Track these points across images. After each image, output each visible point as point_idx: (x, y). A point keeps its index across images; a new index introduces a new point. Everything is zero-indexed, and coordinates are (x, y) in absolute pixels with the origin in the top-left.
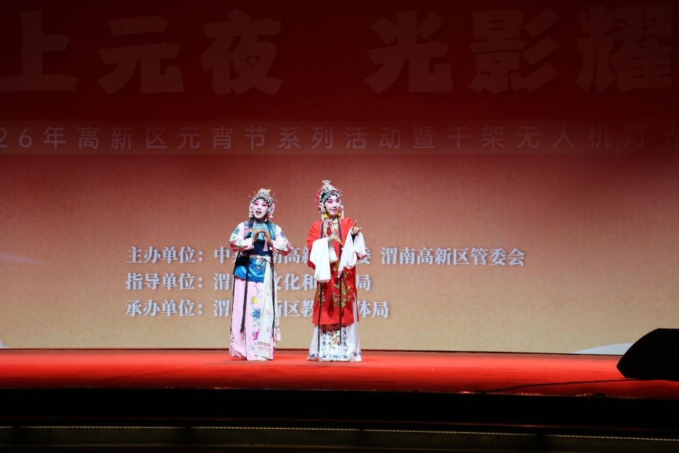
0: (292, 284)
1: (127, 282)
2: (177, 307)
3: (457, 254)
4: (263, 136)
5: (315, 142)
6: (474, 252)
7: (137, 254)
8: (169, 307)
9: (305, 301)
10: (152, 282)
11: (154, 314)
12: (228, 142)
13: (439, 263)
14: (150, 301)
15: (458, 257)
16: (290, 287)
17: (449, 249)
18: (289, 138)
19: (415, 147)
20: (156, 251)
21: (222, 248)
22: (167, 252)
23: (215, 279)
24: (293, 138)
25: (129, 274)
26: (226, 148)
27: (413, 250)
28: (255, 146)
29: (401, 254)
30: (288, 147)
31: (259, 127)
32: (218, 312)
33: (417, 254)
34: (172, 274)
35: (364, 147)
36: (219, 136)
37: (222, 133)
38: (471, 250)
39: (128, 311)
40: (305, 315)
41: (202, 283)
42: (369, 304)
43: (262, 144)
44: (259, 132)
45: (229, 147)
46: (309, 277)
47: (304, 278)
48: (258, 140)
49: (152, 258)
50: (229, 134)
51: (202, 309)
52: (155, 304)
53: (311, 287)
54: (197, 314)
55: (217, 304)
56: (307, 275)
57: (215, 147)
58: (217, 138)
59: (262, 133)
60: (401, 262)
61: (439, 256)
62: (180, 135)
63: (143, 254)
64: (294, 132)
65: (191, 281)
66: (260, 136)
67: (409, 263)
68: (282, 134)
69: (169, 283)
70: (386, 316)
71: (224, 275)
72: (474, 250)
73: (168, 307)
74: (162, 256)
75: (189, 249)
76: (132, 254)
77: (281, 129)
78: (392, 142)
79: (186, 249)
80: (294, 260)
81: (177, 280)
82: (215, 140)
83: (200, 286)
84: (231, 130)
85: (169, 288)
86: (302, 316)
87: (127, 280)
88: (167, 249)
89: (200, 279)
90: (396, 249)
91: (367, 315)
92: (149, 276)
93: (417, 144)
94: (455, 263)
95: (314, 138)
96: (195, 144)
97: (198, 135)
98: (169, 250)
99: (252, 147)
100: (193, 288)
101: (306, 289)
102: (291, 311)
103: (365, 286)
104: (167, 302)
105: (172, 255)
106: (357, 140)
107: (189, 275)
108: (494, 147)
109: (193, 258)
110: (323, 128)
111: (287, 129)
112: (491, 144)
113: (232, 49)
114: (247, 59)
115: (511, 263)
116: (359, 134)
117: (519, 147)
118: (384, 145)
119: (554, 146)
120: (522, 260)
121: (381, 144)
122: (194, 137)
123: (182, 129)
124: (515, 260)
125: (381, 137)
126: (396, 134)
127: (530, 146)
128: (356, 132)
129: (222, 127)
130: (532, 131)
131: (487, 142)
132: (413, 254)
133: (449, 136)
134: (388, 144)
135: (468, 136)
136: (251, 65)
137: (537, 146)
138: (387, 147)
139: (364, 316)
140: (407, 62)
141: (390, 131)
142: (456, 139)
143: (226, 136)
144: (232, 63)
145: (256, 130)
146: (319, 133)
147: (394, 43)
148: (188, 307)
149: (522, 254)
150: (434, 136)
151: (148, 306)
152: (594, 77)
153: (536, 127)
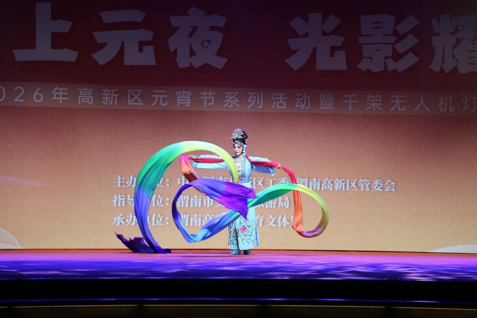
1: (114, 201)
3: (350, 183)
4: (213, 98)
5: (250, 103)
6: (361, 182)
7: (121, 180)
11: (133, 224)
12: (188, 101)
13: (337, 189)
14: (131, 215)
15: (350, 185)
17: (344, 180)
18: (232, 100)
19: (320, 108)
24: (235, 100)
25: (116, 195)
26: (186, 106)
27: (319, 180)
28: (207, 104)
29: (311, 183)
30: (231, 106)
31: (210, 91)
33: (321, 183)
37: (184, 95)
38: (359, 180)
39: (115, 222)
41: (168, 202)
42: (288, 218)
43: (212, 103)
44: (210, 95)
45: (189, 105)
48: (209, 101)
49: (133, 184)
50: (188, 96)
51: (168, 221)
54: (165, 224)
57: (178, 105)
58: (180, 98)
59: (212, 96)
61: (337, 184)
62: (153, 96)
63: (125, 181)
64: (236, 95)
65: (161, 200)
66: (211, 98)
67: (316, 189)
68: (226, 97)
71: (184, 197)
72: (361, 180)
76: (117, 180)
77: (226, 93)
78: (305, 105)
82: (178, 100)
83: (168, 204)
84: (190, 93)
87: (114, 199)
89: (168, 199)
90: (307, 179)
92: (130, 196)
93: (321, 106)
94: (348, 189)
95: (250, 100)
96: (164, 102)
97: (166, 96)
99: (205, 106)
100: (162, 205)
103: (285, 205)
106: (279, 102)
107: (159, 196)
108: (374, 109)
109: (162, 184)
110: (256, 93)
111: (230, 94)
112: (373, 107)
113: (191, 35)
114: (202, 43)
115: (386, 190)
116: (281, 98)
117: (392, 109)
118: (299, 106)
119: (416, 110)
120: (393, 188)
121: (297, 106)
122: (163, 97)
123: (154, 91)
124: (389, 187)
125: (297, 101)
126: (307, 99)
127: (399, 109)
128: (279, 96)
129: (184, 91)
130: (400, 99)
131: (370, 105)
132: (319, 183)
133: (344, 101)
134: (301, 106)
135: (357, 102)
136: (204, 47)
137: (404, 109)
138: (301, 107)
139: (285, 226)
140: (315, 49)
141: (303, 97)
142: (349, 103)
143: (186, 97)
144: (191, 45)
145: (208, 93)
146: (254, 97)
147: (306, 35)
148: (159, 219)
149: (394, 184)
150: (333, 100)
151: (129, 218)
152: (443, 63)
153: (404, 96)
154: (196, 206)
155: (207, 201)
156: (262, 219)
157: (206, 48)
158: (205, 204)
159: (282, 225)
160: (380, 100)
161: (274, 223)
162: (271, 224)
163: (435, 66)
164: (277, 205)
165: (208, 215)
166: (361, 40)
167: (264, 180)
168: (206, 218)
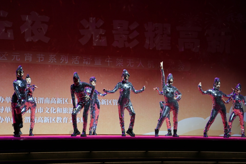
0: (53, 111)
2: (10, 119)
5: (62, 61)
8: (7, 119)
9: (57, 117)
10: (1, 110)
11: (1, 122)
12: (30, 59)
13: (102, 104)
15: (109, 102)
17: (106, 100)
18: (52, 59)
19: (95, 64)
20: (3, 98)
22: (7, 99)
24: (54, 59)
26: (30, 61)
30: (52, 62)
31: (42, 54)
32: (26, 121)
34: (9, 107)
35: (78, 63)
36: (27, 57)
37: (28, 55)
38: (112, 100)
40: (58, 122)
42: (79, 118)
43: (43, 60)
44: (42, 56)
45: (31, 61)
46: (59, 109)
47: (57, 109)
48: (41, 59)
49: (1, 101)
50: (31, 56)
52: (2, 118)
53: (60, 112)
55: (26, 118)
56: (59, 108)
57: (25, 61)
58: (26, 57)
59: (43, 56)
62: (12, 55)
64: (54, 57)
68: (50, 57)
69: (8, 110)
72: (113, 100)
74: (5, 100)
77: (50, 55)
78: (88, 62)
82: (26, 58)
84: (32, 55)
85: (8, 112)
86: (56, 122)
88: (7, 97)
91: (79, 122)
93: (96, 63)
94: (108, 104)
95: (61, 59)
96: (18, 59)
97: (19, 56)
98: (8, 98)
99: (39, 61)
101: (58, 113)
104: (7, 117)
105: (9, 100)
106: (76, 61)
110: (64, 56)
111: (52, 56)
112: (119, 65)
113: (32, 25)
114: (37, 30)
116: (77, 59)
117: (127, 66)
118: (85, 63)
119: (138, 66)
121: (84, 63)
123: (13, 53)
125: (84, 60)
126: (89, 60)
127: (131, 66)
128: (75, 58)
129: (28, 53)
130: (131, 61)
131: (118, 64)
133: (106, 61)
135: (112, 62)
137: (133, 66)
138: (86, 64)
140: (92, 35)
141: (87, 58)
142: (108, 62)
144: (32, 30)
145: (41, 55)
146: (63, 58)
147: (88, 28)
150: (101, 61)
152: (149, 45)
153: (133, 60)
155: (40, 110)
156: (67, 119)
157: (39, 32)
158: (39, 112)
160: (122, 61)
163: (146, 46)
165: (40, 117)
166: (114, 32)
167: (68, 100)
168: (39, 119)
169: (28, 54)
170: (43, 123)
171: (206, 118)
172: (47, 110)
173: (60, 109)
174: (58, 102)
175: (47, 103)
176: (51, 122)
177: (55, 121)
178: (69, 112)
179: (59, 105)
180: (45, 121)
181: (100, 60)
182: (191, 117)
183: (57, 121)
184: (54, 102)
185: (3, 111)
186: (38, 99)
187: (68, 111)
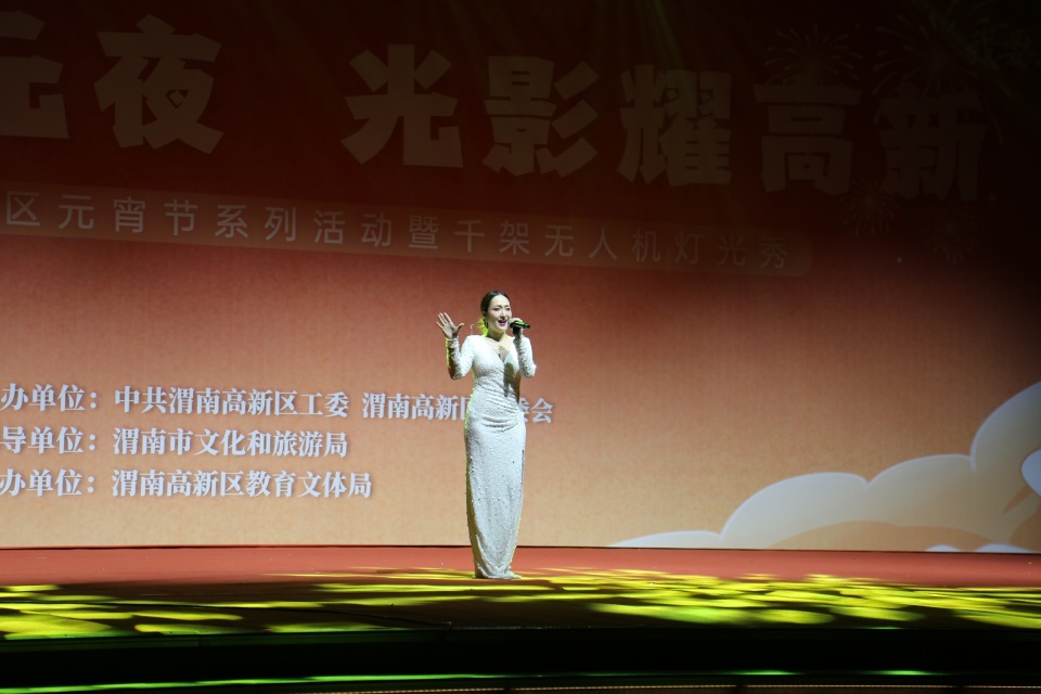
0: (234, 446)
2: (53, 481)
4: (192, 216)
5: (270, 230)
8: (40, 479)
9: (252, 472)
10: (14, 441)
11: (15, 492)
12: (138, 222)
13: (441, 418)
14: (10, 472)
16: (230, 450)
17: (455, 397)
18: (232, 221)
19: (410, 246)
20: (21, 391)
21: (127, 388)
22: (39, 393)
23: (116, 437)
24: (238, 222)
26: (135, 231)
27: (407, 397)
28: (180, 229)
29: (391, 403)
30: (231, 235)
31: (187, 202)
32: (119, 489)
34: (47, 429)
36: (123, 212)
37: (130, 206)
40: (252, 494)
41: (95, 442)
42: (344, 477)
43: (191, 228)
44: (187, 210)
45: (140, 230)
46: (258, 435)
47: (251, 436)
48: (184, 222)
49: (14, 402)
50: (140, 210)
51: (93, 485)
52: (18, 476)
53: (261, 451)
54: (85, 492)
55: (117, 476)
56: (257, 432)
57: (117, 229)
58: (121, 215)
59: (191, 211)
60: (390, 415)
62: (61, 207)
64: (239, 212)
65: (78, 439)
66: (188, 215)
67: (401, 417)
68: (220, 215)
69: (42, 443)
70: (367, 495)
71: (130, 431)
73: (38, 482)
74: (30, 400)
75: (75, 388)
77: (220, 207)
78: (380, 238)
79: (70, 389)
80: (237, 409)
81: (55, 437)
82: (118, 218)
83: (92, 447)
84: (143, 203)
85: (41, 451)
86: (247, 495)
88: (39, 388)
89: (92, 437)
90: (383, 395)
91: (341, 493)
92: (9, 431)
93: (414, 241)
95: (269, 223)
96: (86, 222)
97: (91, 208)
98: (43, 389)
99: (176, 233)
100: (80, 450)
101: (253, 453)
102: (231, 487)
103: (338, 450)
104: (37, 473)
105: (47, 398)
106: (330, 230)
107: (74, 430)
108: (515, 252)
109: (80, 404)
110: (281, 210)
111: (229, 208)
112: (512, 247)
113: (144, 76)
114: (168, 95)
115: (536, 420)
116: (334, 222)
117: (547, 254)
118: (369, 240)
119: (591, 256)
120: (548, 415)
121: (365, 239)
122: (84, 211)
123: (65, 196)
124: (540, 414)
125: (365, 228)
126: (386, 226)
127: (561, 253)
128: (330, 218)
129: (129, 198)
130: (563, 232)
131: (506, 244)
132: (407, 403)
133: (457, 233)
134: (374, 239)
135: (482, 235)
136: (173, 103)
137: (570, 254)
138: (373, 243)
139: (337, 495)
140: (400, 120)
141: (378, 221)
142: (466, 237)
143: (135, 213)
144: (144, 99)
145: (182, 206)
146: (276, 217)
147: (383, 90)
148: (72, 481)
149: (550, 407)
150: (436, 231)
151: (6, 479)
152: (641, 163)
153: (570, 228)
154: (153, 451)
155: (176, 441)
156: (292, 480)
157: (177, 107)
158: (172, 448)
159: (331, 494)
160: (526, 234)
161: (315, 489)
162: (310, 490)
163: (627, 169)
164: (322, 451)
165: (179, 472)
166: (491, 107)
167: (296, 397)
168: (174, 479)
169: (130, 201)
170: (192, 495)
171: (874, 475)
172: (207, 444)
173: (262, 436)
174: (253, 407)
175: (208, 411)
176: (223, 493)
177: (242, 489)
178: (301, 448)
179: (259, 422)
180: (199, 488)
181: (434, 228)
182: (812, 472)
183: (251, 490)
184: (237, 406)
185: (22, 445)
186: (171, 396)
187: (296, 448)
